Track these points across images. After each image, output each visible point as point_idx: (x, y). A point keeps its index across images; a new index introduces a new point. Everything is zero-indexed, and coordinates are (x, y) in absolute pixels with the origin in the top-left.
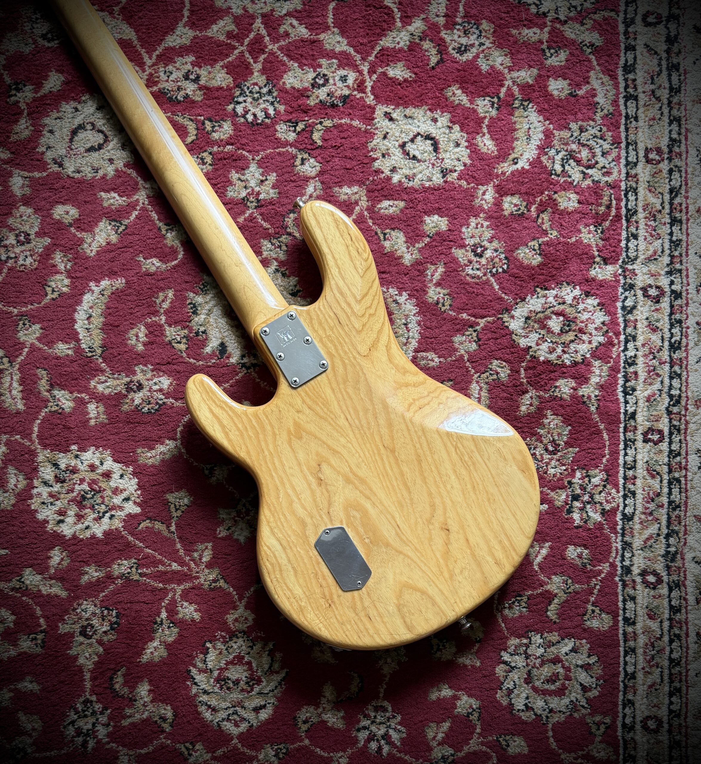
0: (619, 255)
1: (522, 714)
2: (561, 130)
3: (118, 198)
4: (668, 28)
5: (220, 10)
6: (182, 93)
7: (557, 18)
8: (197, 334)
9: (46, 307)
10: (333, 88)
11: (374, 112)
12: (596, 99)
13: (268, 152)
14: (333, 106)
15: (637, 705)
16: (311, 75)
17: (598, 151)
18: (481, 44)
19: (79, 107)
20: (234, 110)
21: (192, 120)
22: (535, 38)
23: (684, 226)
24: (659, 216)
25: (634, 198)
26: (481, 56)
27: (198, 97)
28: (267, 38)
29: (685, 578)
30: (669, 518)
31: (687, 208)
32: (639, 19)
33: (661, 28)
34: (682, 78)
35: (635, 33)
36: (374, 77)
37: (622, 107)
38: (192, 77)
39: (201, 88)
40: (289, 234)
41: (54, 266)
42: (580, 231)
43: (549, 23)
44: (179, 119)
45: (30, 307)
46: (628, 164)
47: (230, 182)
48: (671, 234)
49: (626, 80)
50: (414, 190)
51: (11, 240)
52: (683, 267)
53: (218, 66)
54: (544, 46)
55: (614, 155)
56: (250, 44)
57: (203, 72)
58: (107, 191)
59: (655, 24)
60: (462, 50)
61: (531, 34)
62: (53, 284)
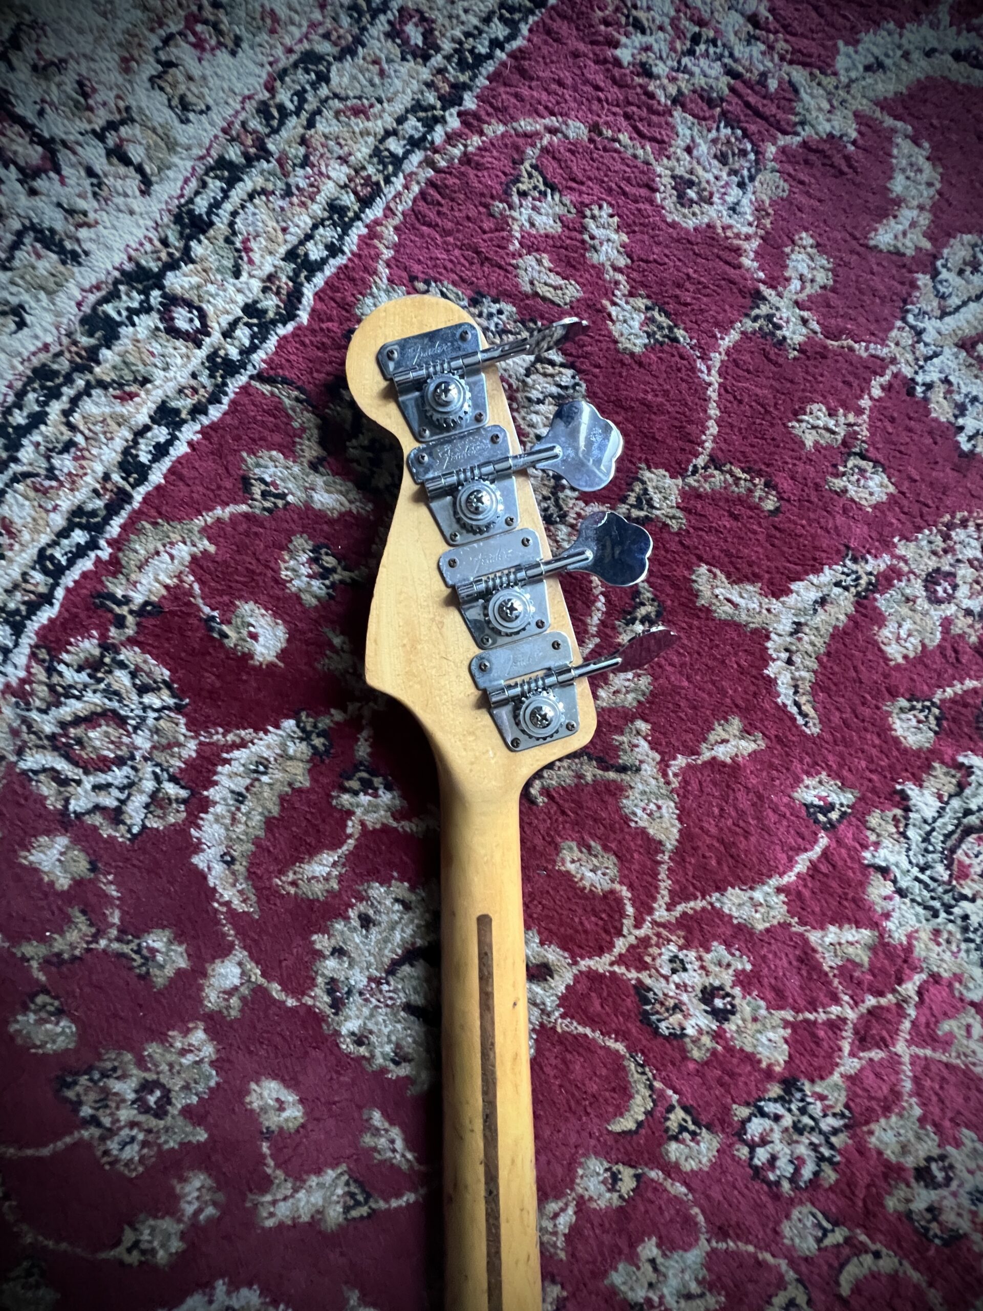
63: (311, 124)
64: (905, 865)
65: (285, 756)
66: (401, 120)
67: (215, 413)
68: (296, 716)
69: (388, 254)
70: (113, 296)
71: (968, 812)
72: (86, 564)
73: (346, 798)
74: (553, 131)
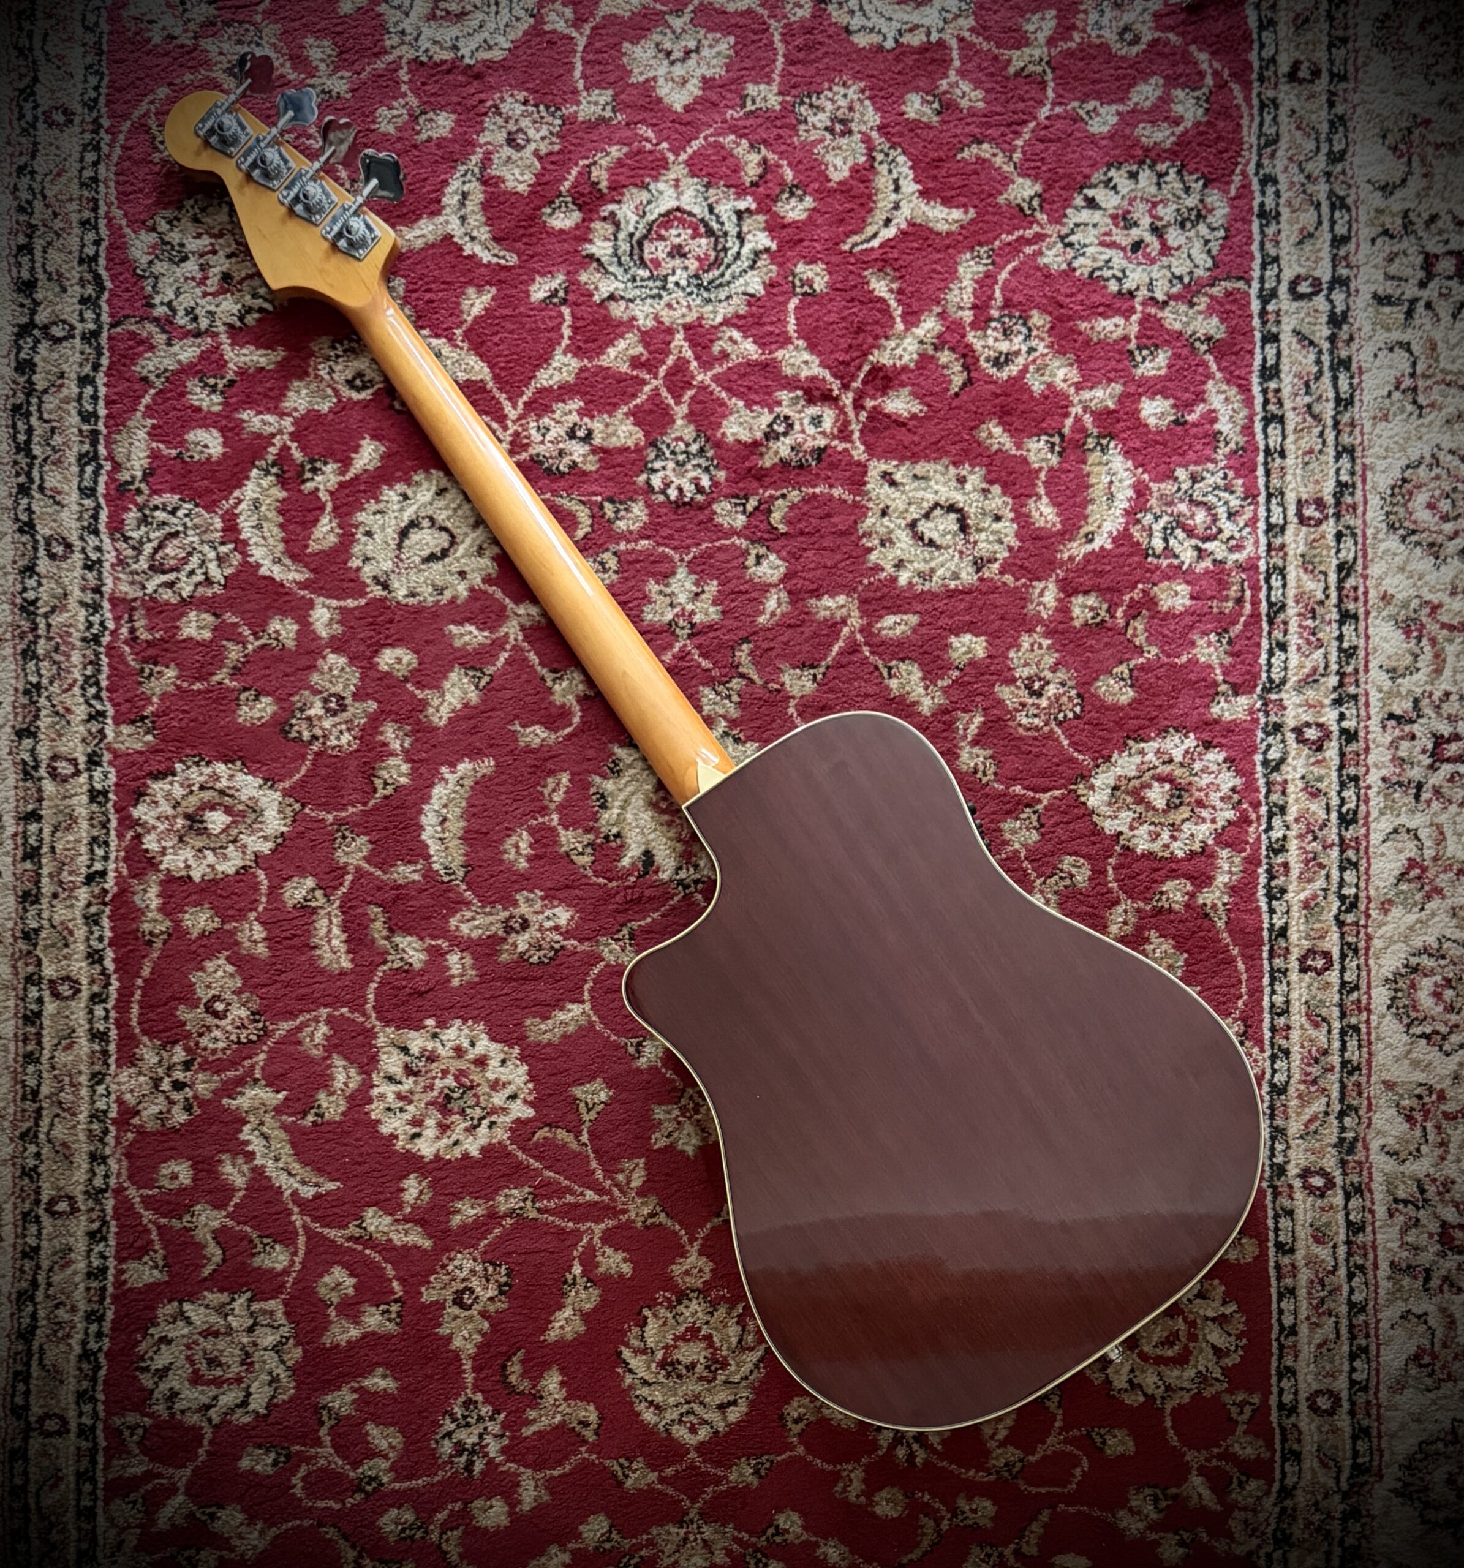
0: (1256, 676)
1: (1125, 1396)
2: (1162, 481)
3: (476, 632)
4: (1331, 301)
5: (620, 323)
6: (566, 460)
7: (1152, 299)
8: (607, 837)
9: (376, 808)
10: (800, 438)
11: (865, 473)
12: (1217, 426)
13: (704, 546)
14: (801, 466)
15: (1300, 1377)
16: (766, 418)
17: (1222, 511)
18: (1031, 350)
19: (409, 493)
20: (648, 482)
21: (583, 503)
22: (1118, 334)
23: (1362, 625)
24: (1320, 610)
25: (1279, 583)
26: (1032, 368)
27: (591, 465)
28: (694, 364)
29: (1371, 1178)
30: (1343, 1087)
31: (1366, 593)
32: (1283, 289)
33: (1320, 302)
34: (1356, 381)
35: (1278, 313)
36: (863, 415)
37: (1259, 437)
38: (581, 434)
39: (594, 451)
40: (742, 676)
41: (385, 744)
42: (1193, 644)
43: (1139, 308)
44: (565, 502)
45: (351, 809)
46: (1270, 528)
47: (646, 598)
48: (1340, 638)
49: (1265, 391)
50: (933, 595)
51: (317, 710)
52: (1361, 691)
53: (620, 414)
54: (1132, 346)
55: (1248, 514)
56: (668, 374)
57: (597, 426)
58: (460, 623)
59: (1309, 296)
60: (1001, 361)
61: (1111, 328)
62: (384, 774)
63: (44, 197)
64: (621, 286)
65: (264, 490)
66: (82, 160)
67: (105, 361)
68: (254, 466)
69: (124, 222)
70: (19, 349)
71: (631, 235)
72: (103, 479)
73: (309, 486)
74: (152, 102)
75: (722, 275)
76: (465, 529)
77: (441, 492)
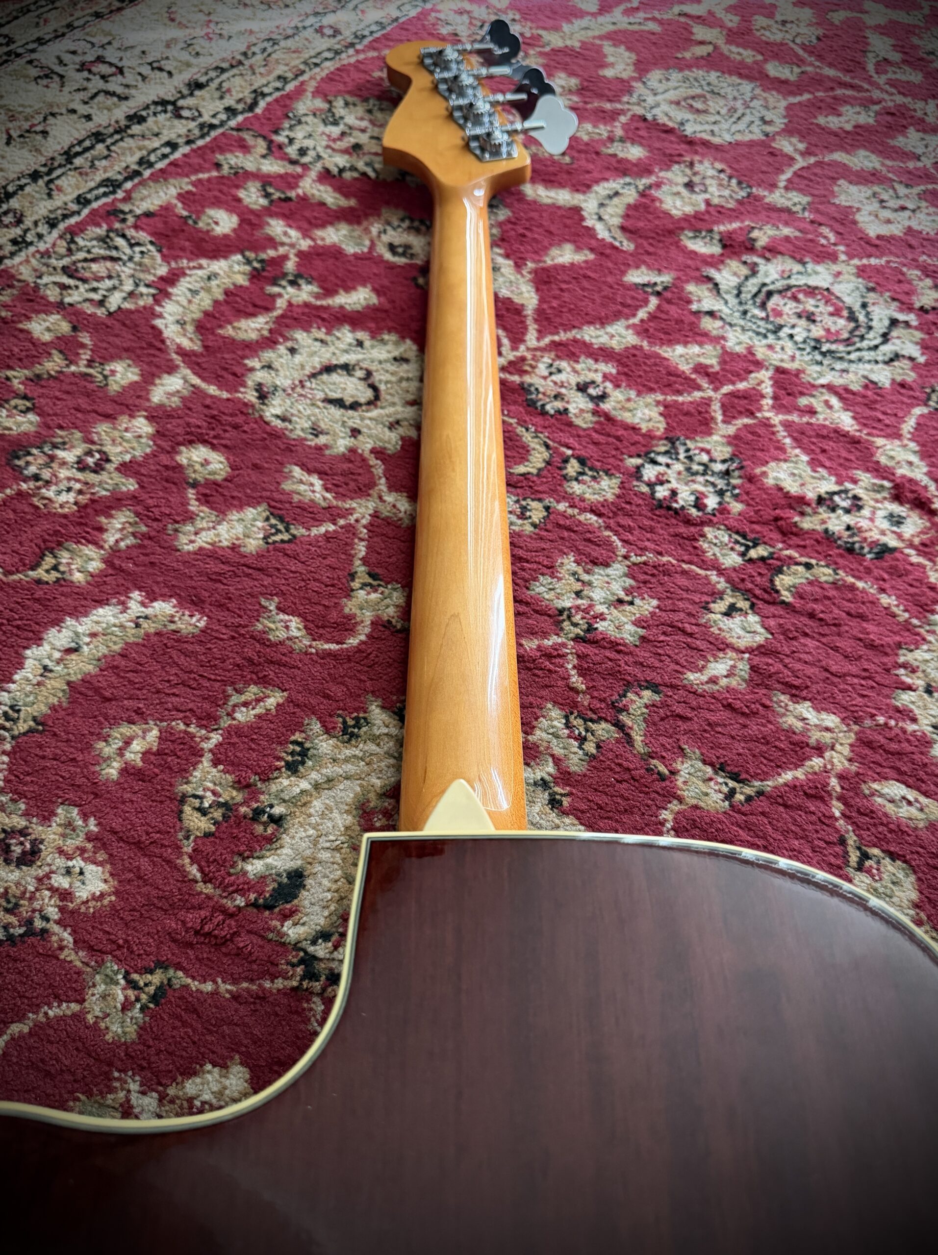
3: (318, 488)
5: (705, 335)
6: (559, 404)
8: (258, 814)
9: (13, 586)
10: (864, 524)
13: (665, 559)
14: (850, 550)
16: (828, 485)
19: (367, 343)
20: (638, 467)
27: (585, 421)
28: (767, 402)
38: (592, 391)
39: (597, 412)
40: (620, 726)
41: (100, 529)
44: (525, 436)
47: (551, 569)
51: (71, 454)
53: (650, 398)
56: (732, 394)
57: (616, 395)
58: (309, 470)
62: (65, 556)
64: (727, 311)
65: (231, 272)
66: (319, 53)
67: (200, 143)
68: (242, 253)
69: (312, 90)
70: (145, 109)
71: (764, 285)
72: (105, 200)
75: (849, 353)
76: (396, 399)
77: (400, 360)
